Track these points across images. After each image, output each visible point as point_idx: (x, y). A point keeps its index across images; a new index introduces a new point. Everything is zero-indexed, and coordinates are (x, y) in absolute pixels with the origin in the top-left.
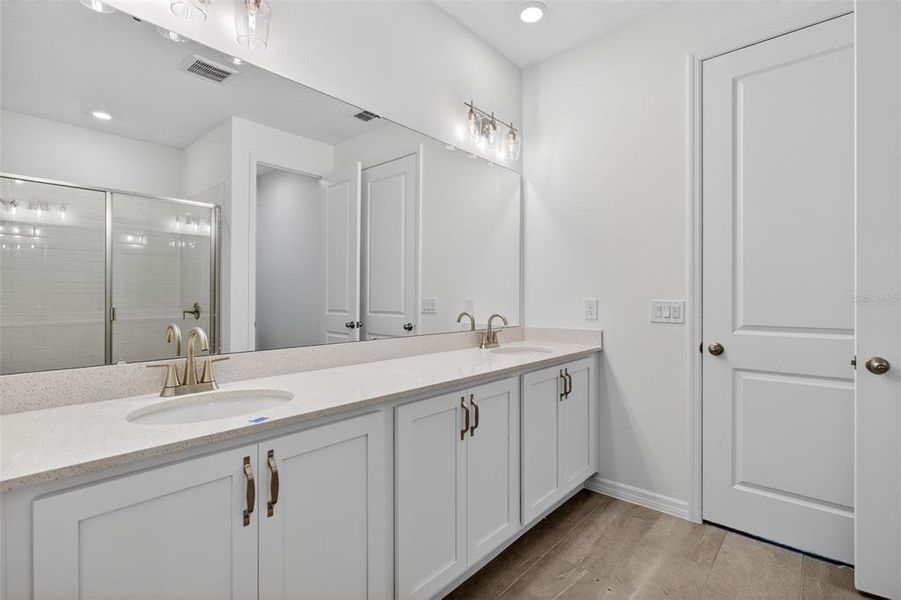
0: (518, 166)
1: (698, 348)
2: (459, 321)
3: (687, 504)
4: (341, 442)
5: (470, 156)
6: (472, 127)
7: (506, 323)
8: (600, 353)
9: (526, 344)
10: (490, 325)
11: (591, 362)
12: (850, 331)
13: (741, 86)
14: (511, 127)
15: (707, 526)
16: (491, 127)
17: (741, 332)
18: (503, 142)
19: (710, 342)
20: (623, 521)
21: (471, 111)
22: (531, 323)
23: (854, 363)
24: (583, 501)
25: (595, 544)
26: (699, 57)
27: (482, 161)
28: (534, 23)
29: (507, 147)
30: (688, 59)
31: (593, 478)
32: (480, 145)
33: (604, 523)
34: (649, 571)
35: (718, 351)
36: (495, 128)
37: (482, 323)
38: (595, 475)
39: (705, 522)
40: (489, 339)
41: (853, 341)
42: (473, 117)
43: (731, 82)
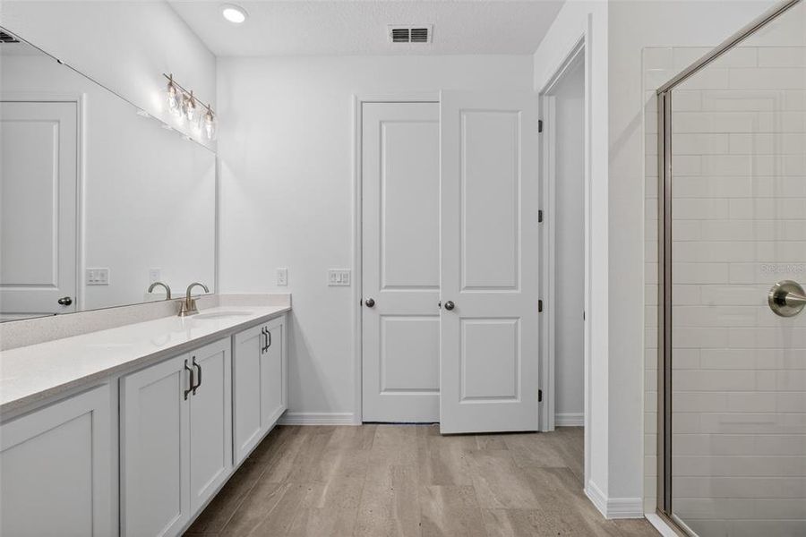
0: (214, 145)
1: (359, 302)
2: (150, 291)
3: (351, 414)
4: (68, 422)
5: (164, 126)
6: (172, 100)
7: (207, 291)
8: (289, 312)
9: (222, 309)
10: (189, 293)
11: (282, 320)
12: (438, 287)
13: (384, 127)
14: (209, 108)
15: (366, 425)
16: (190, 104)
17: (384, 291)
18: (202, 121)
19: (367, 299)
20: (311, 440)
21: (171, 84)
22: (225, 290)
23: (440, 305)
24: (278, 434)
25: (294, 462)
26: (361, 99)
27: (176, 134)
28: (236, 23)
29: (204, 126)
30: (353, 97)
31: (284, 415)
32: (178, 119)
33: (298, 445)
34: (333, 467)
35: (371, 304)
36: (194, 106)
37: (179, 292)
38: (286, 411)
39: (364, 423)
40: (187, 306)
41: (438, 293)
42: (172, 90)
43: (378, 123)
